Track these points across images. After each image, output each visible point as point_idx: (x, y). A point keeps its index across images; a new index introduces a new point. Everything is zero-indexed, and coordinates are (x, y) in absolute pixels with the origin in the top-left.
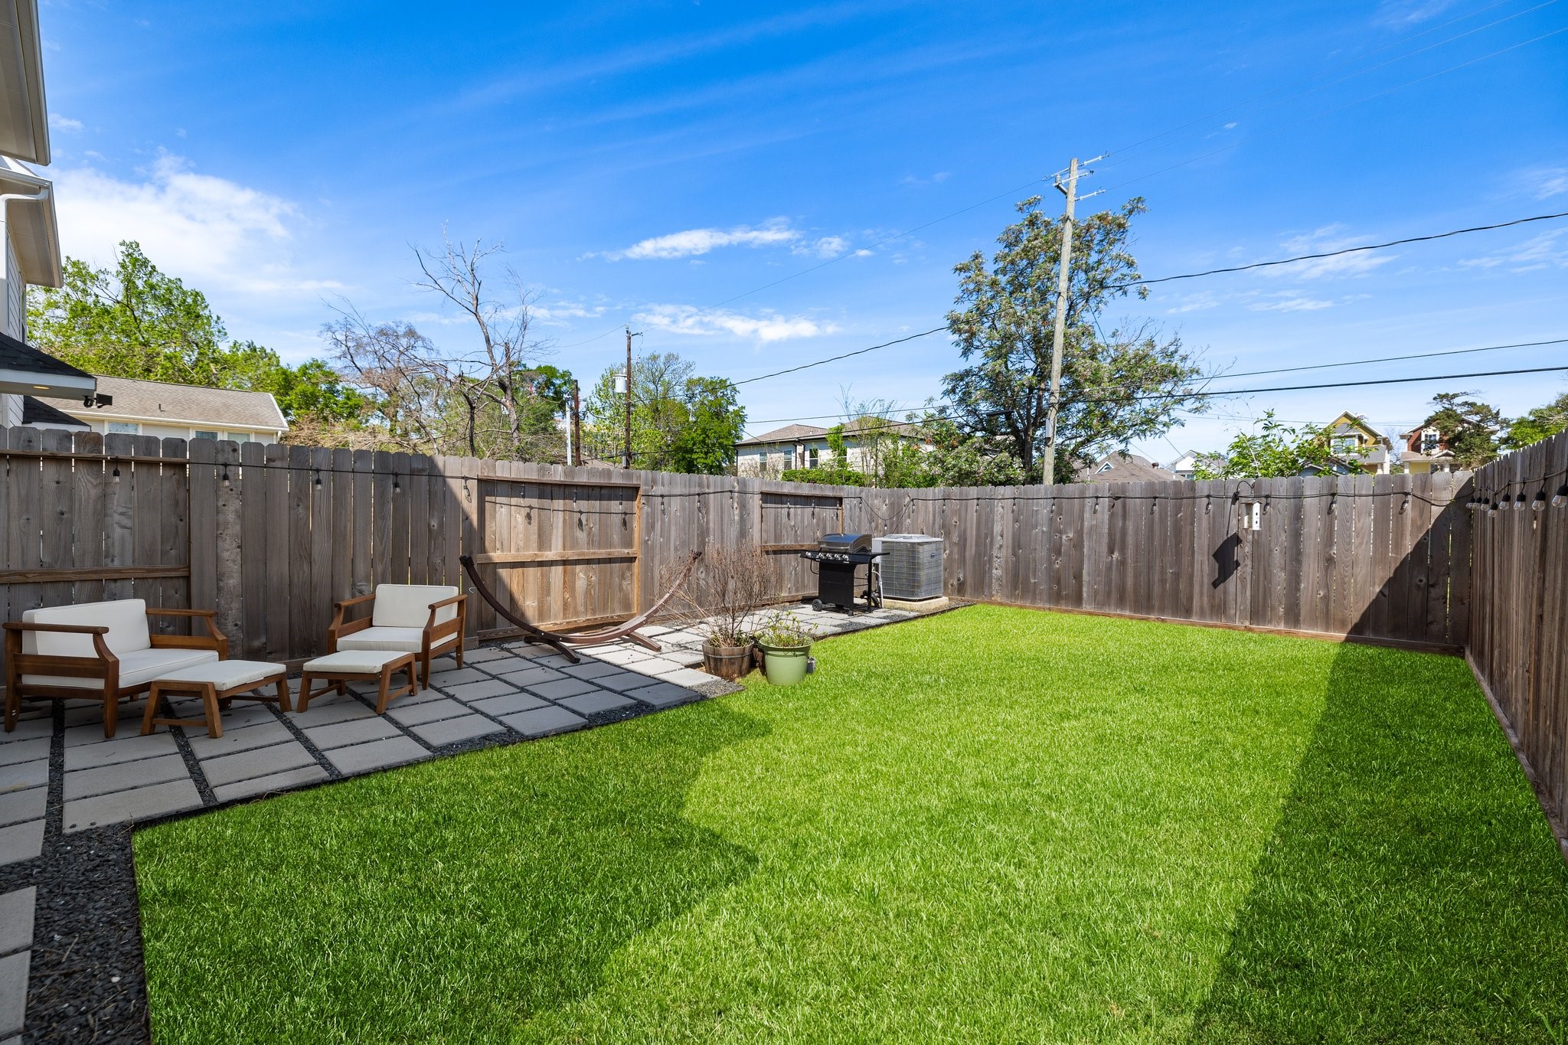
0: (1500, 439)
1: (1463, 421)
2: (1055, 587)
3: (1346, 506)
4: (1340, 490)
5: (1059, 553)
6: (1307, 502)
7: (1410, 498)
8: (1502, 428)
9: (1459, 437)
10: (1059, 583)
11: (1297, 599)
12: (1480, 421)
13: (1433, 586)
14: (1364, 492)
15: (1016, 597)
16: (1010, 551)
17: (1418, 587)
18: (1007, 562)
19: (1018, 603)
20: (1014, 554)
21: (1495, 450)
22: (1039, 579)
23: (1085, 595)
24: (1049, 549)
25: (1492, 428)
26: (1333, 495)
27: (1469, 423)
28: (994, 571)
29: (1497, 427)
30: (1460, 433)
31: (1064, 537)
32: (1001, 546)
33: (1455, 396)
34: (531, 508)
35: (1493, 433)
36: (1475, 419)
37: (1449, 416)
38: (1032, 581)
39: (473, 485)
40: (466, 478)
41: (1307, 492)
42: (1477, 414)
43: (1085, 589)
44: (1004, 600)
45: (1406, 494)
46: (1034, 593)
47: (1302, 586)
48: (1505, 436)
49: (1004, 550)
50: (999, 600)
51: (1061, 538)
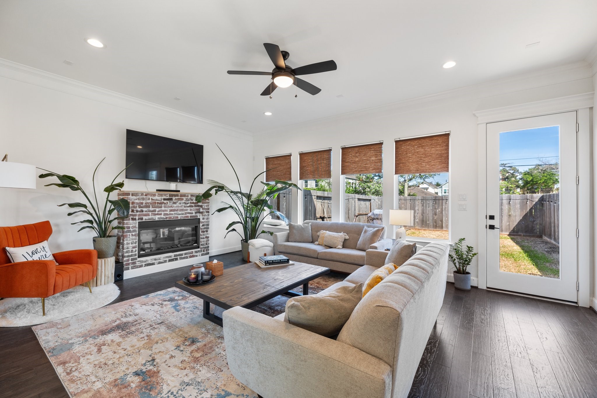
0: (520, 178)
1: (508, 172)
2: (435, 224)
3: (513, 202)
4: (512, 198)
5: (436, 215)
6: (504, 201)
7: (528, 200)
8: (520, 175)
9: (507, 178)
10: (436, 223)
11: (502, 225)
12: (513, 172)
13: (534, 221)
14: (518, 199)
15: (423, 227)
16: (421, 214)
17: (531, 221)
18: (420, 217)
19: (423, 229)
20: (422, 215)
21: (518, 182)
22: (430, 222)
23: (444, 226)
24: (433, 214)
25: (516, 175)
26: (510, 199)
27: (510, 173)
28: (416, 220)
29: (518, 174)
30: (508, 176)
31: (437, 210)
32: (418, 213)
33: (506, 164)
34: (322, 202)
35: (517, 176)
36: (512, 172)
37: (504, 171)
38: (428, 222)
39: (316, 197)
40: (315, 196)
41: (504, 199)
42: (513, 170)
43: (444, 224)
44: (419, 228)
45: (528, 199)
46: (429, 226)
47: (503, 222)
48: (521, 177)
49: (419, 214)
50: (417, 228)
51: (436, 210)
